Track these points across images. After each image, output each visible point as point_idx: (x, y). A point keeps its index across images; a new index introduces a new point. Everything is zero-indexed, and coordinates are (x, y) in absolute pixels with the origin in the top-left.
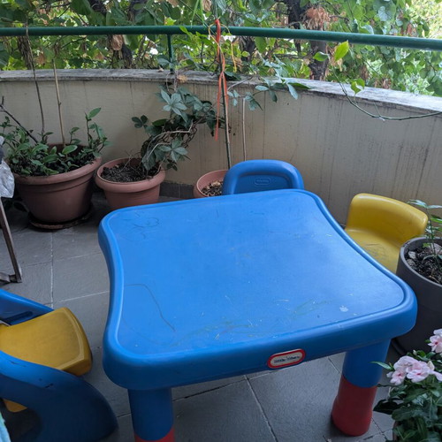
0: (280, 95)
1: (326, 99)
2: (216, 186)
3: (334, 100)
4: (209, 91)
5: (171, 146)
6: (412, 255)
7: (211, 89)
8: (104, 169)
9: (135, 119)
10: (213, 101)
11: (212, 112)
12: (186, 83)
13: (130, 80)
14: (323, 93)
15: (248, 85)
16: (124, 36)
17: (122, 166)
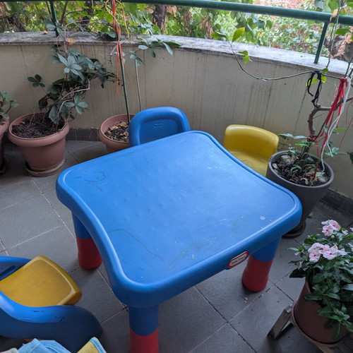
0: (157, 51)
1: (193, 54)
2: (114, 130)
3: (200, 54)
4: (95, 51)
5: (73, 101)
6: (275, 166)
7: (96, 48)
8: (13, 126)
9: (30, 79)
10: (100, 59)
11: (103, 69)
12: (74, 45)
13: (20, 45)
14: (191, 49)
15: (130, 44)
16: (5, 3)
17: (27, 121)
